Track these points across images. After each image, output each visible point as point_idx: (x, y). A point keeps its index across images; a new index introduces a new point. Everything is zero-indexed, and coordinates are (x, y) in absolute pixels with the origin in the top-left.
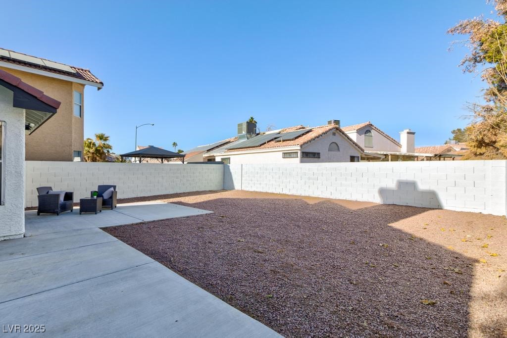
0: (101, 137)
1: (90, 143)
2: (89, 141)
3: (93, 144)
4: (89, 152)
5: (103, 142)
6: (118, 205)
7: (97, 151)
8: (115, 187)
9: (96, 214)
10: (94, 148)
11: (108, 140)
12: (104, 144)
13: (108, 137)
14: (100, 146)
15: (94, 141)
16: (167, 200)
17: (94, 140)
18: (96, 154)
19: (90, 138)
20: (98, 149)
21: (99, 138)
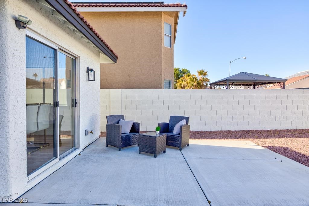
0: (202, 73)
1: (194, 78)
2: (193, 76)
3: (196, 79)
4: (193, 85)
5: (203, 77)
6: (192, 142)
7: (198, 83)
8: (187, 119)
9: (155, 157)
10: (196, 82)
11: (206, 74)
12: (204, 78)
13: (207, 72)
14: (201, 80)
15: (196, 77)
16: (262, 140)
17: (197, 75)
18: (198, 87)
19: (194, 74)
20: (199, 82)
21: (200, 74)
